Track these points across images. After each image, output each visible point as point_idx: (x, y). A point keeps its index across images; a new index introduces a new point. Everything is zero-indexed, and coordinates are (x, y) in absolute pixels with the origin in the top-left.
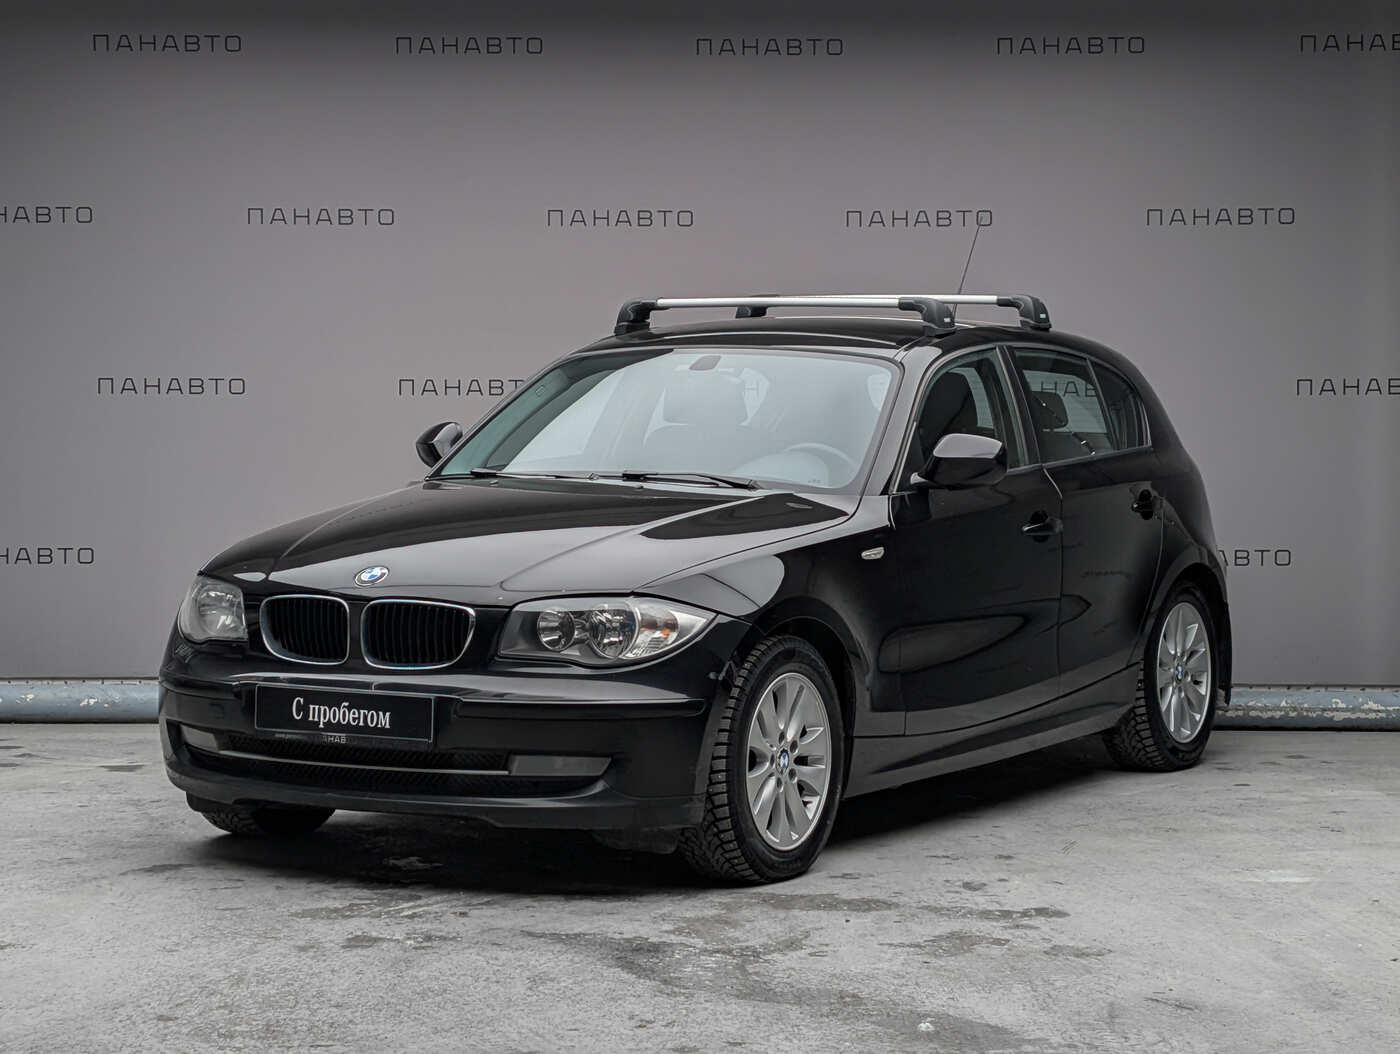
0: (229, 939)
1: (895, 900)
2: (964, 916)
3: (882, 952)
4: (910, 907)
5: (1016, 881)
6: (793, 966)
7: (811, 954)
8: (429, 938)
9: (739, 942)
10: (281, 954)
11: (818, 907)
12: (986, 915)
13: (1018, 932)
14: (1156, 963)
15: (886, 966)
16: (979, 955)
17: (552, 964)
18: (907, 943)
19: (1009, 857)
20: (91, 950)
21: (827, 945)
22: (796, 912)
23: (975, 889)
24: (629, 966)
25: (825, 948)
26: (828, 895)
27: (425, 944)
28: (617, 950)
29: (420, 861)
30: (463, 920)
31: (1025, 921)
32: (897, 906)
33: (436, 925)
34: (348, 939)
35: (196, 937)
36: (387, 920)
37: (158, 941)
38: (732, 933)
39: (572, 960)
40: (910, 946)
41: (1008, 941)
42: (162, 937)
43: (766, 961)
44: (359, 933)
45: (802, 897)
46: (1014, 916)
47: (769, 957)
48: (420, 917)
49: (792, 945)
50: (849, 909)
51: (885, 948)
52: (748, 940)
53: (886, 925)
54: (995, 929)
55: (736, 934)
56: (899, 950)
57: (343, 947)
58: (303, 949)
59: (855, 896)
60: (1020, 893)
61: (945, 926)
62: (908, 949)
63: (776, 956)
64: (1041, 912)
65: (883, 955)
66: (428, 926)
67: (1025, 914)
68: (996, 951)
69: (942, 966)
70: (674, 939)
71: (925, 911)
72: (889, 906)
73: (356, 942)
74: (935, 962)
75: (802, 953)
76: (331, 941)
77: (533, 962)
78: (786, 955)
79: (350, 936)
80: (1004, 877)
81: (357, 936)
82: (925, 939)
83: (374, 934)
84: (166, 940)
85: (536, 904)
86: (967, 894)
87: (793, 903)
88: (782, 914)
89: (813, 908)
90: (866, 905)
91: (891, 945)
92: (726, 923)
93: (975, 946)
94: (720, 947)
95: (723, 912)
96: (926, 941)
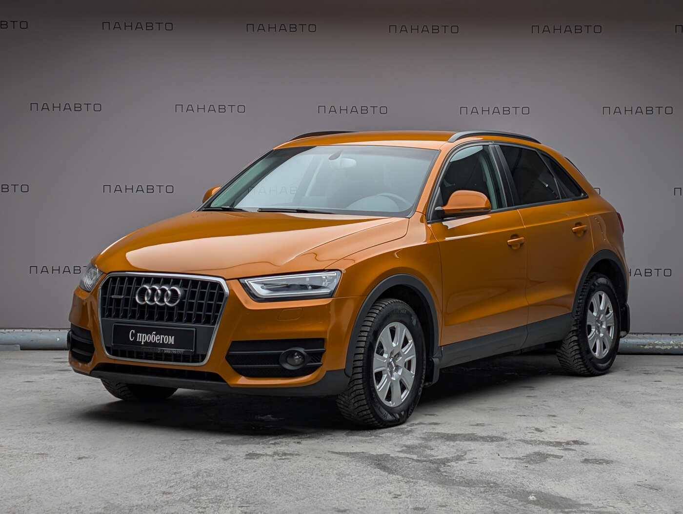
0: (189, 454)
1: (504, 437)
2: (539, 444)
3: (503, 461)
4: (513, 440)
5: (560, 427)
6: (462, 468)
7: (470, 463)
8: (285, 454)
9: (434, 456)
10: (215, 462)
11: (468, 440)
12: (549, 444)
13: (566, 452)
14: (635, 467)
15: (507, 469)
16: (550, 463)
17: (346, 467)
18: (514, 457)
19: (554, 416)
20: (124, 460)
21: (476, 458)
22: (458, 442)
23: (541, 431)
24: (384, 468)
25: (475, 460)
26: (472, 434)
27: (283, 457)
28: (376, 460)
29: (272, 417)
30: (299, 445)
31: (569, 447)
32: (506, 439)
33: (287, 448)
34: (247, 455)
35: (173, 453)
36: (263, 445)
37: (155, 455)
38: (428, 452)
39: (356, 465)
40: (516, 459)
41: (562, 456)
42: (157, 454)
43: (449, 466)
44: (251, 452)
45: (459, 435)
46: (563, 444)
47: (450, 464)
48: (278, 444)
49: (458, 458)
50: (483, 441)
51: (505, 460)
52: (437, 456)
53: (502, 448)
54: (555, 451)
55: (432, 453)
56: (511, 460)
57: (245, 459)
58: (225, 459)
59: (484, 434)
60: (563, 433)
61: (531, 449)
62: (515, 460)
63: (453, 463)
64: (576, 442)
65: (504, 463)
66: (283, 448)
67: (568, 443)
68: (557, 461)
69: (533, 469)
70: (402, 455)
71: (520, 442)
72: (502, 439)
73: (251, 456)
74: (531, 467)
75: (465, 462)
76: (238, 456)
77: (337, 466)
78: (457, 463)
79: (247, 453)
80: (555, 426)
81: (250, 453)
82: (523, 455)
83: (258, 452)
84: (158, 455)
85: (333, 438)
86: (538, 434)
87: (456, 437)
88: (452, 443)
89: (466, 441)
90: (491, 439)
91: (507, 458)
92: (426, 447)
93: (547, 459)
94: (425, 459)
95: (423, 442)
96: (523, 456)
